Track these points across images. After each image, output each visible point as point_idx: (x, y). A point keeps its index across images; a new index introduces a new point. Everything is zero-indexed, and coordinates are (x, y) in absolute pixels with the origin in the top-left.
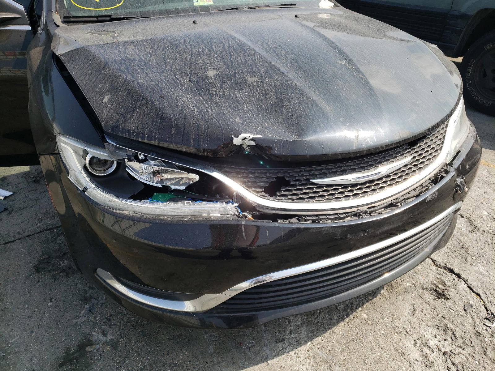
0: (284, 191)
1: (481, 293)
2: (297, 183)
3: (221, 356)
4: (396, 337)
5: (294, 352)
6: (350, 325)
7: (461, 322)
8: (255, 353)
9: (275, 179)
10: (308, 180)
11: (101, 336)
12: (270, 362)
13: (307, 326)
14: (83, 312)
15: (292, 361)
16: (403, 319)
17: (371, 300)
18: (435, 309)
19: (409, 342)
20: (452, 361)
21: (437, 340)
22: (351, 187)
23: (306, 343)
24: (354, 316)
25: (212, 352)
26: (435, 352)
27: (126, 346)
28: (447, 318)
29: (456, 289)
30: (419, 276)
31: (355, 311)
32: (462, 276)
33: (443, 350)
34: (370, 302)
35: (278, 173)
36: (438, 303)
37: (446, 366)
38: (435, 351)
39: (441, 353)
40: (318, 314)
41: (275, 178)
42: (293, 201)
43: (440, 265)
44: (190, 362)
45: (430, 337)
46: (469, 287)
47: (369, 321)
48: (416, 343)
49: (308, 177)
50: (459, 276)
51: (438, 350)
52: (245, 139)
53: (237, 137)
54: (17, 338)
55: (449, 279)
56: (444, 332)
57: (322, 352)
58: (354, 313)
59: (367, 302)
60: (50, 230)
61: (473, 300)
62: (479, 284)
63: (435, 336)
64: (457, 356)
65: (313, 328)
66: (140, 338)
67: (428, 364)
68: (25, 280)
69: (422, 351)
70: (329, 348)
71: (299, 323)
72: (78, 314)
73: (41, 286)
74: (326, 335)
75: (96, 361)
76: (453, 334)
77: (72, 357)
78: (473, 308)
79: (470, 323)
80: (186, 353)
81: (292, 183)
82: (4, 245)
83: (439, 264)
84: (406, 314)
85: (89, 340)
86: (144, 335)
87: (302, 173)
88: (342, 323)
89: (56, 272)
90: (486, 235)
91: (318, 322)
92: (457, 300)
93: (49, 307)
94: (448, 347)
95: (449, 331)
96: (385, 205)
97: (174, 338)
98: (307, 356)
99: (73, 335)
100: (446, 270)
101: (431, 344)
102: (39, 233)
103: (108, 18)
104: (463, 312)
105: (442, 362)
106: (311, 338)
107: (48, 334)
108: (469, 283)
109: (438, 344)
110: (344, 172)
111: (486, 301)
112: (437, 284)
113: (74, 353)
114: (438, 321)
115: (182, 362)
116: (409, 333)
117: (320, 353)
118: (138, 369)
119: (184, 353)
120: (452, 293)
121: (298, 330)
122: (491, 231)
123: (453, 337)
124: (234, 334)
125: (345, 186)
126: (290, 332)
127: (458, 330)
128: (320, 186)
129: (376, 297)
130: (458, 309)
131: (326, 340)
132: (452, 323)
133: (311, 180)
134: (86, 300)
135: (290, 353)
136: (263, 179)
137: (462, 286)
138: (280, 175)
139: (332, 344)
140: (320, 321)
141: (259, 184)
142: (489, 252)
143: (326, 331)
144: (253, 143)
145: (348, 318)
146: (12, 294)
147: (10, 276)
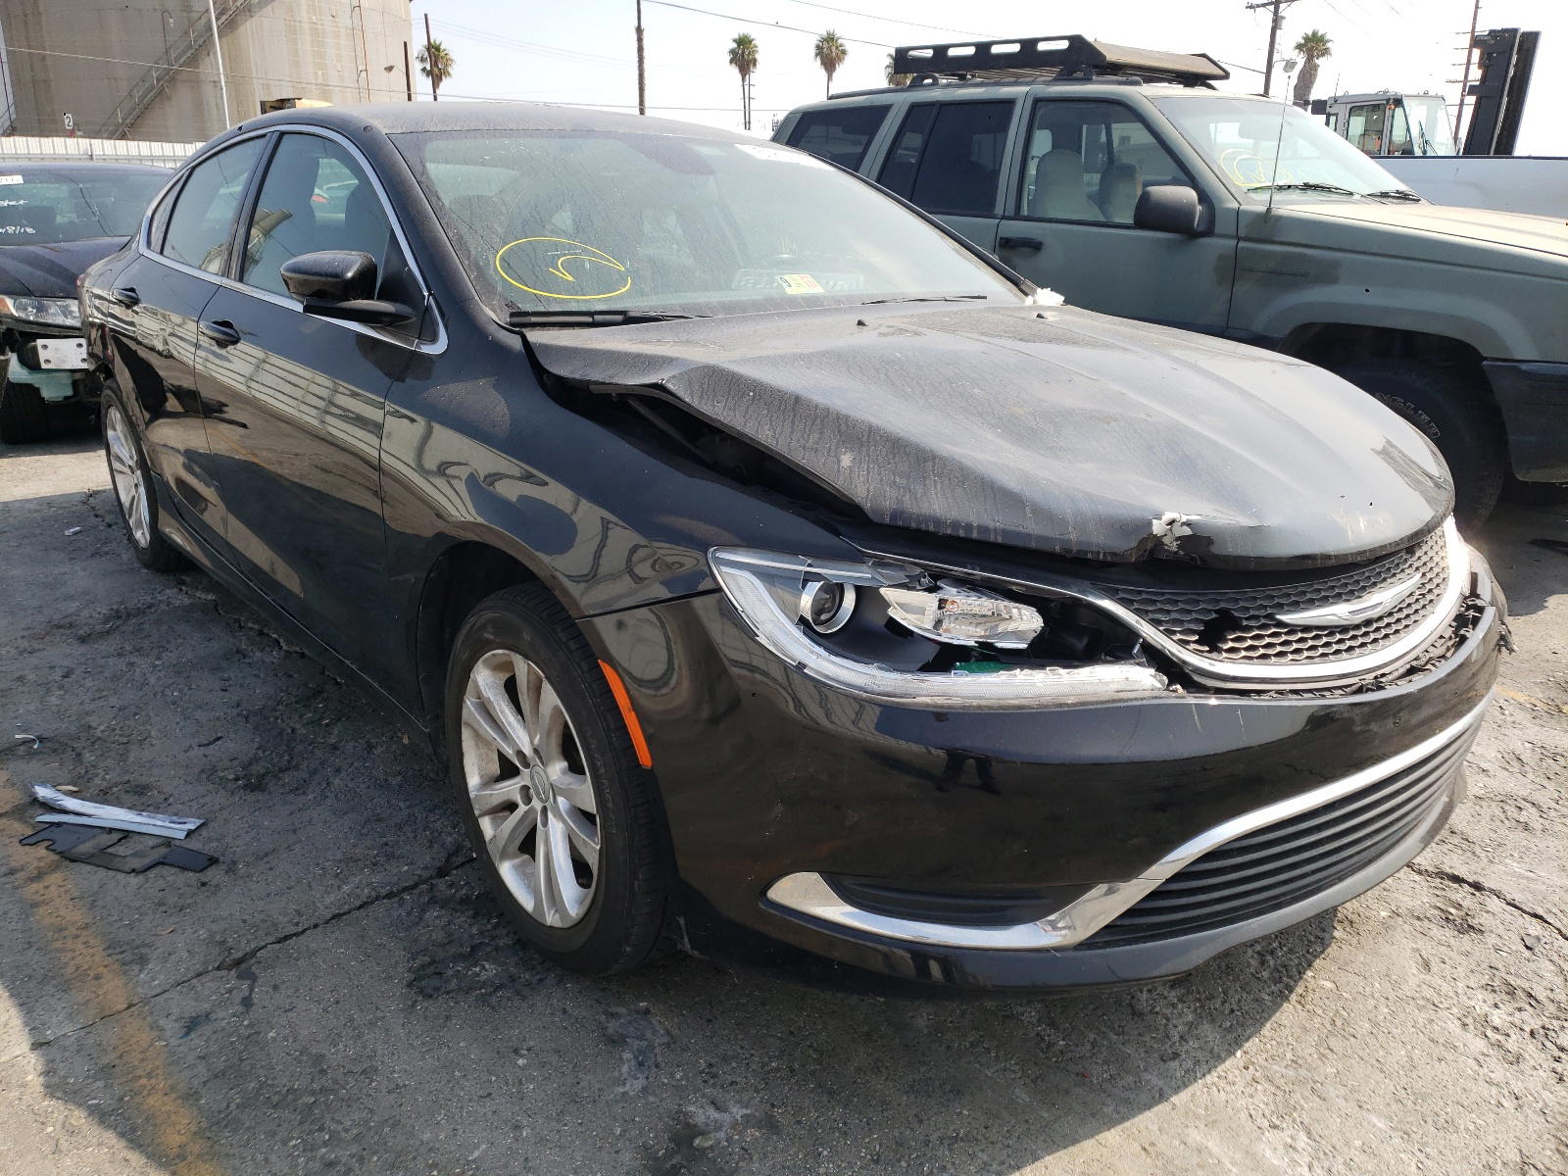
0: (1233, 640)
1: (1540, 912)
2: (1252, 623)
3: (1054, 1105)
4: (1421, 1018)
5: (1215, 1074)
6: (1308, 1007)
7: (1535, 973)
8: (1131, 1089)
9: (1214, 616)
10: (1270, 616)
11: (713, 1114)
12: (1175, 1099)
13: (1213, 1021)
14: (625, 1069)
15: (1222, 1092)
16: (1413, 981)
17: (1322, 952)
18: (1467, 954)
19: (1449, 1022)
20: (1556, 1045)
21: (1502, 1012)
22: (1340, 633)
23: (1232, 1053)
24: (1304, 988)
25: (1028, 1100)
26: (1512, 1035)
27: (799, 1122)
28: (1503, 969)
29: (1488, 912)
30: (1395, 895)
31: (1301, 978)
32: (1486, 885)
33: (1528, 1029)
34: (1323, 956)
35: (1220, 600)
36: (1466, 941)
37: (1549, 1056)
38: (1511, 1032)
39: (1527, 1035)
40: (1222, 995)
41: (1216, 612)
42: (1251, 662)
43: (1426, 870)
44: (986, 1128)
45: (1487, 1009)
46: (1508, 904)
47: (1344, 994)
48: (1465, 1025)
49: (1269, 611)
50: (1477, 887)
51: (1517, 1031)
52: (1171, 523)
53: (1160, 519)
54: (484, 1146)
55: (1461, 894)
56: (1509, 997)
57: (1280, 1066)
58: (1301, 983)
59: (1316, 957)
60: (389, 896)
61: (1535, 928)
62: (1530, 896)
63: (1496, 1006)
64: (1561, 1034)
65: (1229, 1024)
66: (824, 1099)
67: (1511, 1059)
68: (405, 1018)
69: (1486, 1036)
70: (1289, 1056)
71: (1190, 1018)
72: (616, 1074)
73: (465, 1026)
74: (1267, 1030)
75: (741, 1164)
76: (1530, 996)
77: (668, 1166)
78: (1542, 942)
79: (1552, 971)
80: (965, 1112)
81: (1245, 623)
82: (278, 946)
83: (1422, 868)
84: (1415, 971)
85: (688, 1124)
86: (831, 1093)
87: (1259, 602)
88: (1285, 1005)
89: (483, 991)
90: (1484, 804)
91: (1232, 1011)
92: (1501, 931)
93: (523, 1068)
94: (1532, 1021)
95: (1519, 993)
96: (1402, 671)
97: (912, 1087)
98: (1249, 1078)
99: (637, 1119)
100: (1442, 878)
101: (1497, 1022)
102: (360, 907)
103: (620, 318)
104: (1527, 953)
105: (1535, 1050)
106: (1238, 1043)
107: (565, 1125)
108: (1509, 897)
109: (1510, 1019)
110: (1325, 601)
111: (1559, 925)
112: (1443, 907)
113: (669, 1155)
114: (1487, 977)
115: (969, 1132)
116: (1440, 1006)
117: (1276, 1067)
118: (865, 1162)
119: (961, 1113)
120: (1481, 919)
121: (1195, 1032)
122: (1492, 795)
123: (1533, 1003)
124: (1054, 1059)
125: (1332, 630)
126: (1181, 1037)
127: (1534, 986)
128: (1293, 629)
129: (1329, 946)
130: (1514, 948)
131: (1274, 1043)
132: (1517, 976)
133: (1278, 617)
134: (616, 1042)
135: (1208, 1077)
136: (1194, 616)
137: (1495, 904)
138: (1222, 605)
139: (1291, 1047)
140: (1235, 1007)
141: (1187, 626)
142: (1512, 836)
143: (1263, 1025)
144: (1187, 531)
145: (1294, 994)
146: (393, 1054)
147: (353, 1014)
